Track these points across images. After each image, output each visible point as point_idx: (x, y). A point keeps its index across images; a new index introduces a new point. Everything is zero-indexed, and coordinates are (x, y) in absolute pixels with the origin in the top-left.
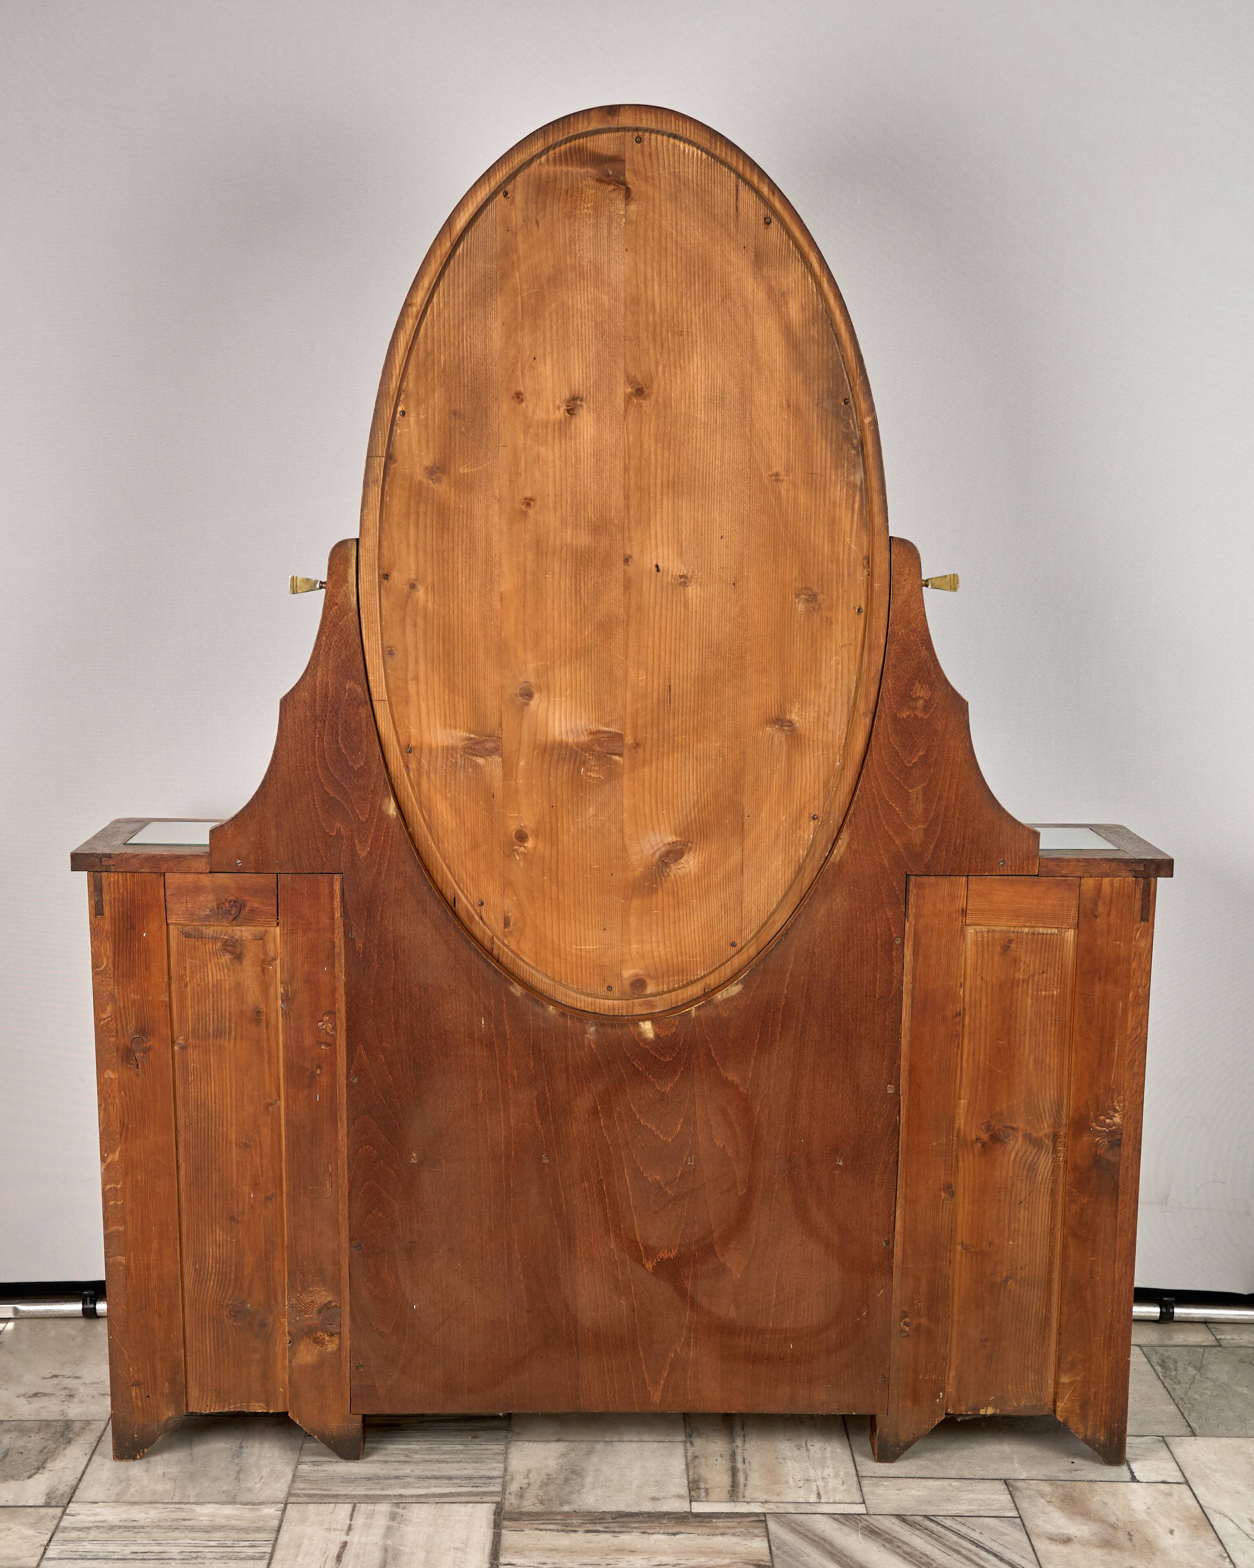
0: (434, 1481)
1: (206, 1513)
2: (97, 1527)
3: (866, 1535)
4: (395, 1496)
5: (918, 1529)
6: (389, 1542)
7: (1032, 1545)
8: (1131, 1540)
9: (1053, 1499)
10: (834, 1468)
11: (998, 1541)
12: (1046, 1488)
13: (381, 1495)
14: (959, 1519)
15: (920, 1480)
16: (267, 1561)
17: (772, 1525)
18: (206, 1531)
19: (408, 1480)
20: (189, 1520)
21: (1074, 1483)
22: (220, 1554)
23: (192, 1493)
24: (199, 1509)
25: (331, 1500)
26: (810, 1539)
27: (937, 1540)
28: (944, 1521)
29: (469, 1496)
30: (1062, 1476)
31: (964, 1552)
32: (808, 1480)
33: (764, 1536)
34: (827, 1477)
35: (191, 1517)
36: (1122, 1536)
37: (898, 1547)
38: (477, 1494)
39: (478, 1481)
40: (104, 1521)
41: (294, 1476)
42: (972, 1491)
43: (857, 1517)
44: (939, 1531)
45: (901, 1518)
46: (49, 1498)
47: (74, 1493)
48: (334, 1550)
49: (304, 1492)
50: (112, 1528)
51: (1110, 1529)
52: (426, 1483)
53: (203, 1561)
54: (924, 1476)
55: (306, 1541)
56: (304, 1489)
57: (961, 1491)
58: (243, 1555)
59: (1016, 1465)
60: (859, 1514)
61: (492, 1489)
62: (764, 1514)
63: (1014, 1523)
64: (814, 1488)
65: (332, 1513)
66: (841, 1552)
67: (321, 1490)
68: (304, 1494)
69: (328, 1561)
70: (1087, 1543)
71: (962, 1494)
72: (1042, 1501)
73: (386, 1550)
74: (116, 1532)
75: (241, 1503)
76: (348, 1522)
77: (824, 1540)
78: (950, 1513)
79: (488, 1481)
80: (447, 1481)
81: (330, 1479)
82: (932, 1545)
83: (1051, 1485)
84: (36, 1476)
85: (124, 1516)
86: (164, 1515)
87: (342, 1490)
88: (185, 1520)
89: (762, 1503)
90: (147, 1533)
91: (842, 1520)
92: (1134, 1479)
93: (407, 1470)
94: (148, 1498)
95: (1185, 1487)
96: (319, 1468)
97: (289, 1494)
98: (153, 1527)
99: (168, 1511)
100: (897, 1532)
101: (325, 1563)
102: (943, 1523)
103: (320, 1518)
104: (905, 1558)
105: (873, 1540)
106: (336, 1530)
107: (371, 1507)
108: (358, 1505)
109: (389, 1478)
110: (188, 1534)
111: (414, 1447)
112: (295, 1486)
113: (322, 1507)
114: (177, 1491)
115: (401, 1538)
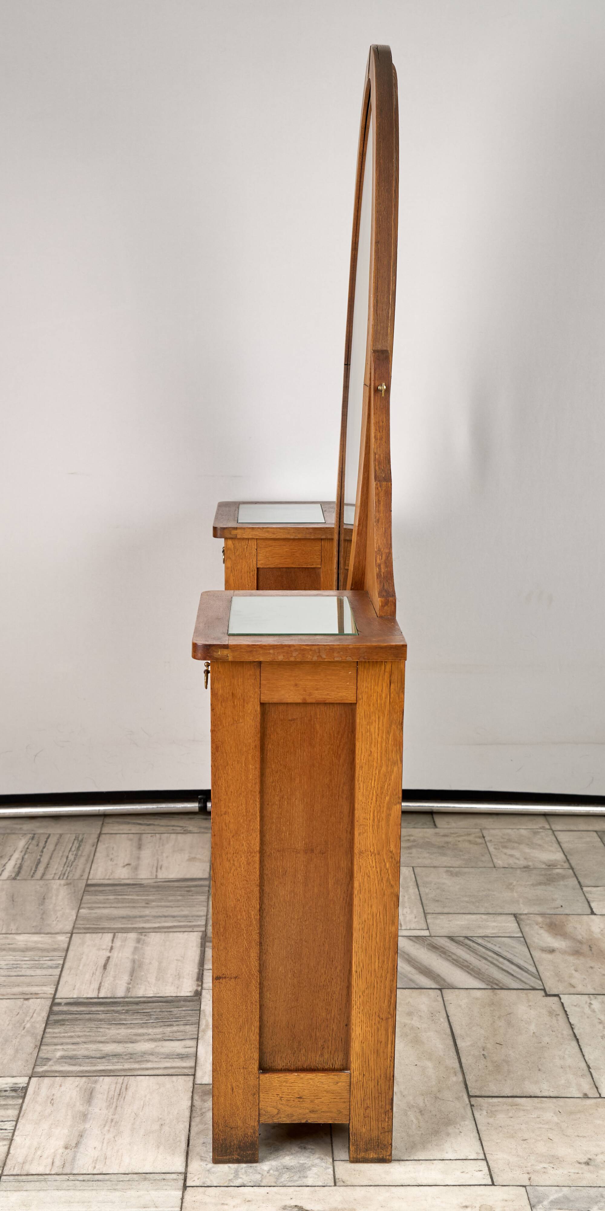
0: (163, 919)
1: (22, 940)
3: (429, 949)
4: (139, 928)
5: (461, 945)
6: (136, 957)
7: (531, 954)
8: (591, 950)
9: (544, 926)
10: (410, 908)
11: (510, 951)
12: (540, 919)
13: (131, 928)
14: (486, 939)
15: (462, 915)
16: (60, 969)
18: (23, 951)
19: (147, 918)
20: (12, 944)
22: (31, 965)
23: (13, 928)
24: (18, 937)
25: (100, 931)
27: (473, 952)
28: (477, 940)
29: (185, 927)
30: (549, 912)
31: (489, 959)
34: (405, 913)
35: (12, 943)
36: (585, 948)
37: (449, 956)
38: (190, 927)
39: (191, 918)
41: (77, 916)
42: (494, 921)
43: (424, 938)
44: (474, 946)
45: (451, 938)
48: (102, 962)
51: (578, 944)
52: (159, 920)
53: (21, 970)
54: (465, 912)
55: (84, 957)
56: (83, 924)
57: (488, 921)
58: (45, 966)
59: (521, 905)
60: (425, 936)
61: (199, 923)
63: (520, 941)
65: (101, 939)
66: (414, 960)
67: (94, 924)
68: (83, 927)
69: (98, 969)
70: (564, 952)
71: (488, 923)
72: (537, 927)
73: (134, 961)
75: (44, 934)
76: (110, 944)
77: (404, 952)
78: (481, 935)
79: (198, 918)
80: (172, 919)
81: (99, 918)
82: (470, 955)
83: (542, 917)
87: (106, 925)
88: (9, 944)
91: (415, 940)
92: (593, 913)
93: (147, 912)
96: (93, 911)
97: (74, 927)
100: (449, 947)
101: (96, 970)
102: (476, 941)
103: (93, 942)
104: (453, 963)
105: (434, 952)
106: (103, 949)
107: (125, 935)
108: (117, 934)
109: (136, 917)
110: (11, 953)
111: (150, 898)
112: (77, 922)
113: (94, 935)
114: (4, 926)
115: (144, 954)
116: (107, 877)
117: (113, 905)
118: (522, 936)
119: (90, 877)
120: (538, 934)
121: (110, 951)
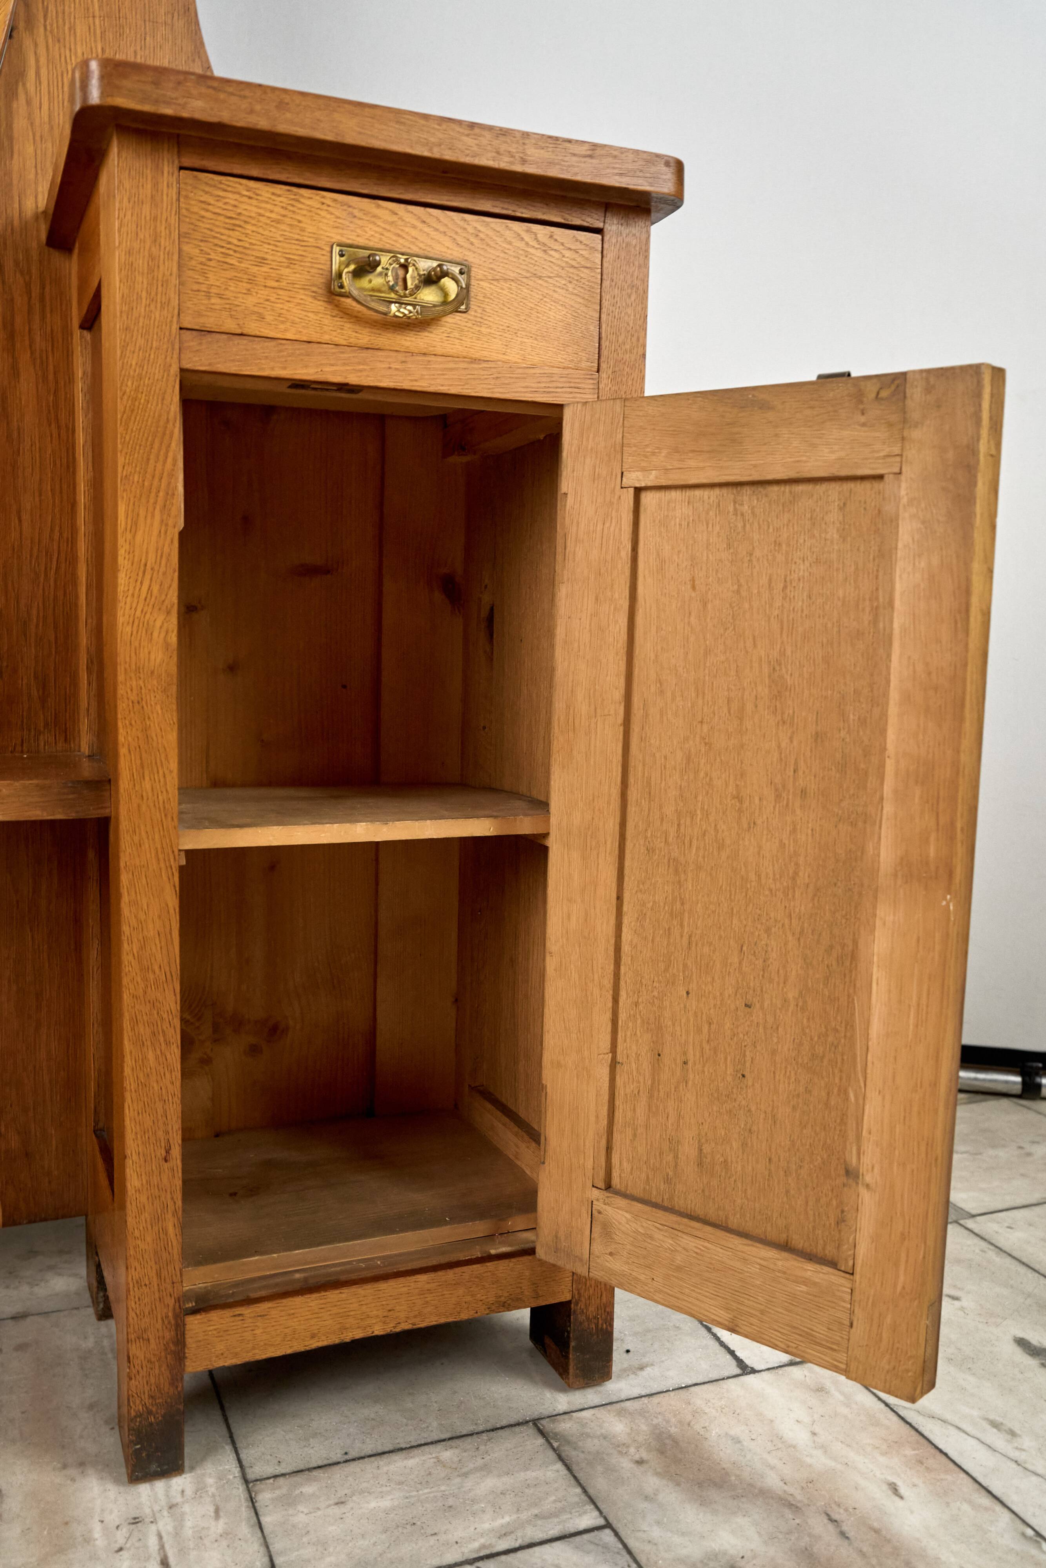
118: (601, 1522)
120: (646, 1498)
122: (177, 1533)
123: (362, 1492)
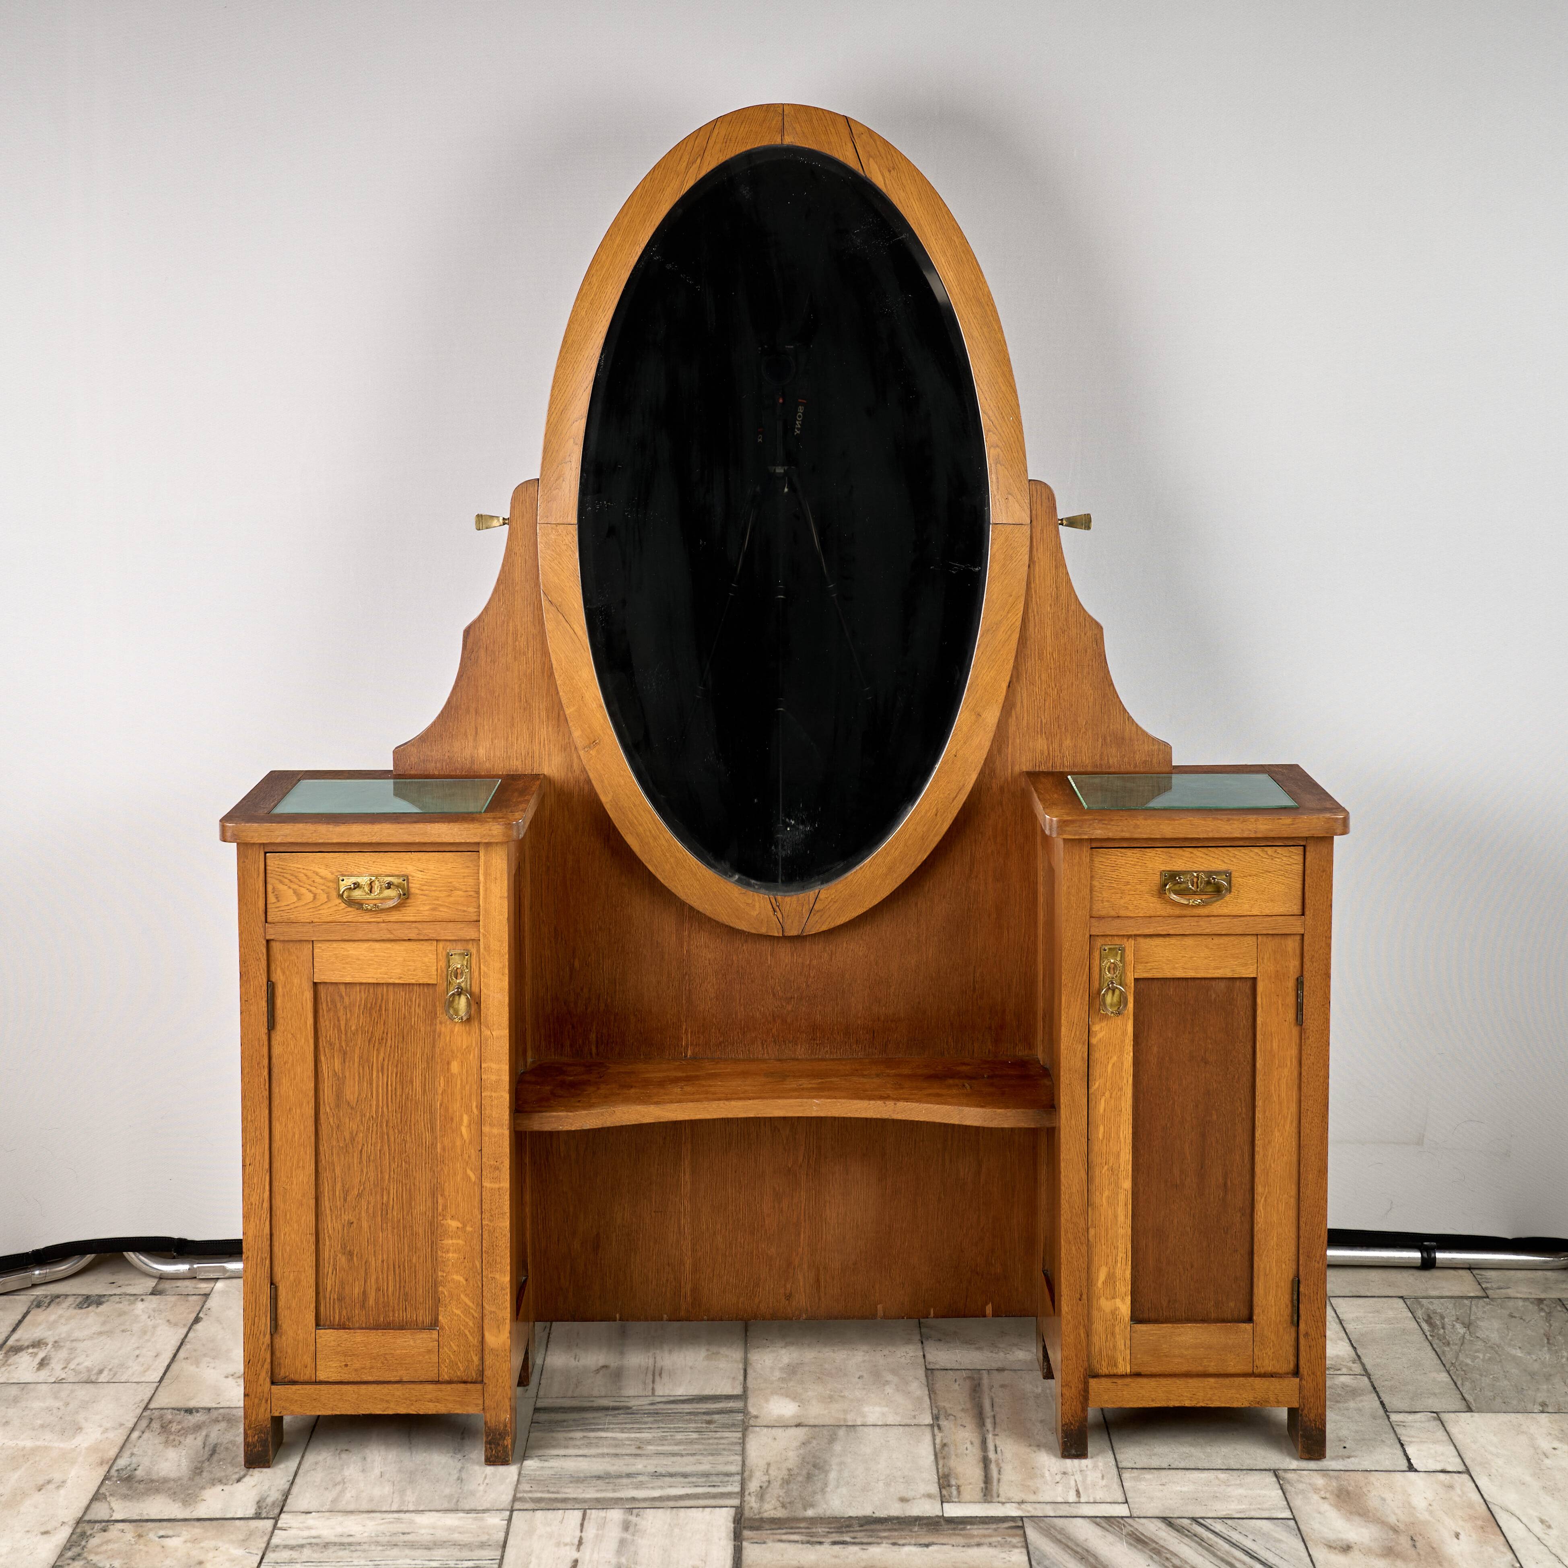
0: (667, 1479)
1: (426, 1524)
2: (310, 1544)
3: (1131, 1544)
4: (627, 1499)
5: (1187, 1536)
6: (623, 1560)
7: (1310, 1555)
8: (1414, 1546)
9: (1328, 1495)
11: (1273, 1549)
12: (1320, 1482)
13: (612, 1499)
14: (1229, 1522)
15: (1184, 1472)
17: (1032, 1533)
18: (428, 1548)
19: (640, 1478)
20: (409, 1533)
21: (1348, 1473)
23: (411, 1500)
24: (419, 1519)
25: (559, 1505)
26: (1072, 1549)
27: (1207, 1550)
28: (1214, 1524)
29: (706, 1498)
30: (1335, 1466)
32: (1065, 1473)
33: (1022, 1547)
34: (1085, 1468)
35: (410, 1531)
36: (1404, 1541)
37: (1167, 1559)
38: (714, 1496)
39: (714, 1478)
40: (318, 1537)
41: (519, 1473)
42: (1241, 1486)
43: (1120, 1520)
44: (1209, 1538)
45: (1168, 1521)
46: (259, 1507)
47: (285, 1500)
49: (530, 1495)
50: (326, 1545)
51: (1391, 1533)
52: (659, 1482)
54: (1188, 1468)
55: (534, 1560)
56: (531, 1491)
57: (1229, 1486)
59: (1285, 1452)
60: (1122, 1517)
61: (729, 1489)
62: (1022, 1518)
63: (1288, 1526)
64: (1073, 1483)
65: (561, 1522)
67: (549, 1492)
68: (530, 1498)
70: (1368, 1551)
71: (1229, 1489)
72: (1316, 1498)
74: (330, 1551)
75: (463, 1511)
76: (578, 1533)
77: (1087, 1551)
78: (1219, 1515)
79: (727, 1479)
80: (682, 1479)
81: (558, 1478)
82: (1203, 1556)
83: (1324, 1476)
84: (245, 1480)
85: (339, 1530)
86: (381, 1528)
87: (571, 1492)
88: (403, 1534)
89: (1018, 1503)
90: (364, 1551)
91: (1104, 1525)
92: (1411, 1468)
93: (639, 1465)
94: (365, 1506)
95: (1465, 1477)
96: (546, 1464)
97: (515, 1499)
98: (370, 1543)
99: (387, 1523)
100: (1165, 1540)
102: (1212, 1528)
103: (548, 1529)
105: (1138, 1550)
106: (566, 1545)
107: (602, 1513)
108: (588, 1511)
109: (620, 1476)
110: (407, 1551)
111: (645, 1435)
112: (521, 1487)
113: (550, 1514)
114: (395, 1495)
115: (636, 1553)
116: (570, 1394)
117: (581, 1452)
118: (1291, 1516)
119: (541, 1394)
120: (1320, 1513)
121: (578, 1550)
122: (1084, 1481)
123: (1174, 1482)
